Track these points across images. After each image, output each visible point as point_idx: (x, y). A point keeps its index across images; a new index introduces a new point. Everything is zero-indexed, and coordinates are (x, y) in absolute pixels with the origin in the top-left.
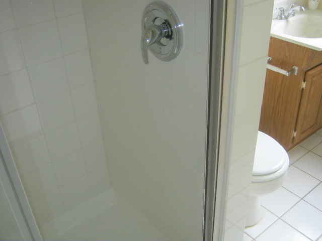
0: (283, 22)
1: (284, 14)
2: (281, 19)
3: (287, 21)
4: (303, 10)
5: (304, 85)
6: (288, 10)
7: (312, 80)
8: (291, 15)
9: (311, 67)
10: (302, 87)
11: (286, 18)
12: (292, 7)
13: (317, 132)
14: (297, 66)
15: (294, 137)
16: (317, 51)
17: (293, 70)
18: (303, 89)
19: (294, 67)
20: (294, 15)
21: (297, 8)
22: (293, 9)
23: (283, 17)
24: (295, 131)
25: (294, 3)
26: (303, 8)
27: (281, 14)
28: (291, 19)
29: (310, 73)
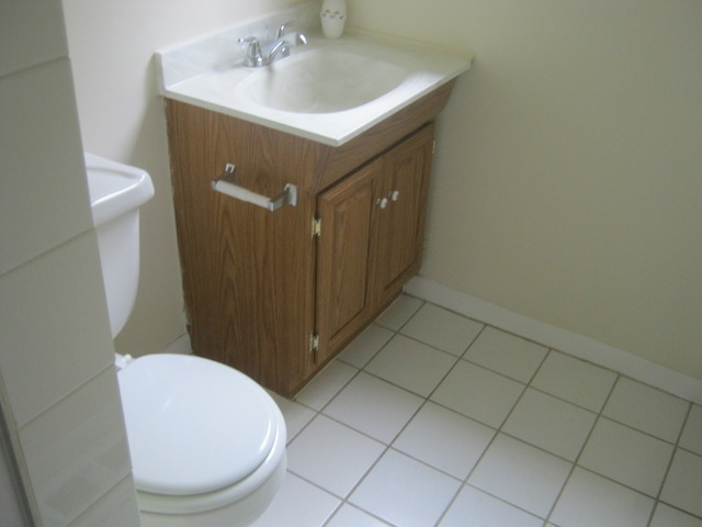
0: (258, 74)
1: (260, 52)
2: (255, 64)
3: (271, 71)
4: (302, 42)
5: (317, 227)
6: (270, 42)
7: (335, 213)
8: (279, 54)
9: (327, 185)
10: (313, 234)
11: (268, 62)
12: (279, 36)
13: (376, 320)
14: (294, 183)
15: (314, 350)
16: (331, 147)
17: (286, 194)
18: (316, 236)
19: (288, 185)
20: (286, 54)
21: (290, 38)
22: (282, 39)
23: (260, 60)
24: (315, 335)
25: (286, 26)
26: (302, 37)
27: (254, 53)
28: (279, 64)
29: (329, 196)
